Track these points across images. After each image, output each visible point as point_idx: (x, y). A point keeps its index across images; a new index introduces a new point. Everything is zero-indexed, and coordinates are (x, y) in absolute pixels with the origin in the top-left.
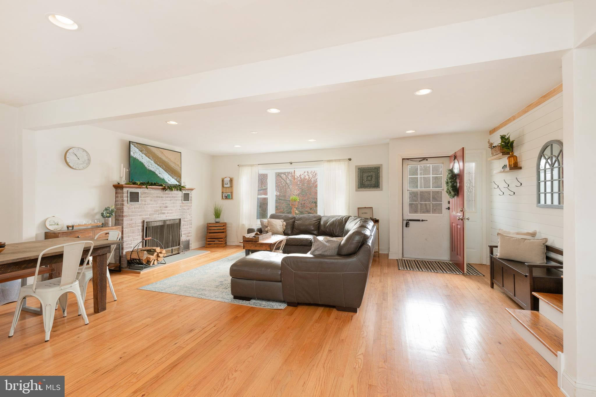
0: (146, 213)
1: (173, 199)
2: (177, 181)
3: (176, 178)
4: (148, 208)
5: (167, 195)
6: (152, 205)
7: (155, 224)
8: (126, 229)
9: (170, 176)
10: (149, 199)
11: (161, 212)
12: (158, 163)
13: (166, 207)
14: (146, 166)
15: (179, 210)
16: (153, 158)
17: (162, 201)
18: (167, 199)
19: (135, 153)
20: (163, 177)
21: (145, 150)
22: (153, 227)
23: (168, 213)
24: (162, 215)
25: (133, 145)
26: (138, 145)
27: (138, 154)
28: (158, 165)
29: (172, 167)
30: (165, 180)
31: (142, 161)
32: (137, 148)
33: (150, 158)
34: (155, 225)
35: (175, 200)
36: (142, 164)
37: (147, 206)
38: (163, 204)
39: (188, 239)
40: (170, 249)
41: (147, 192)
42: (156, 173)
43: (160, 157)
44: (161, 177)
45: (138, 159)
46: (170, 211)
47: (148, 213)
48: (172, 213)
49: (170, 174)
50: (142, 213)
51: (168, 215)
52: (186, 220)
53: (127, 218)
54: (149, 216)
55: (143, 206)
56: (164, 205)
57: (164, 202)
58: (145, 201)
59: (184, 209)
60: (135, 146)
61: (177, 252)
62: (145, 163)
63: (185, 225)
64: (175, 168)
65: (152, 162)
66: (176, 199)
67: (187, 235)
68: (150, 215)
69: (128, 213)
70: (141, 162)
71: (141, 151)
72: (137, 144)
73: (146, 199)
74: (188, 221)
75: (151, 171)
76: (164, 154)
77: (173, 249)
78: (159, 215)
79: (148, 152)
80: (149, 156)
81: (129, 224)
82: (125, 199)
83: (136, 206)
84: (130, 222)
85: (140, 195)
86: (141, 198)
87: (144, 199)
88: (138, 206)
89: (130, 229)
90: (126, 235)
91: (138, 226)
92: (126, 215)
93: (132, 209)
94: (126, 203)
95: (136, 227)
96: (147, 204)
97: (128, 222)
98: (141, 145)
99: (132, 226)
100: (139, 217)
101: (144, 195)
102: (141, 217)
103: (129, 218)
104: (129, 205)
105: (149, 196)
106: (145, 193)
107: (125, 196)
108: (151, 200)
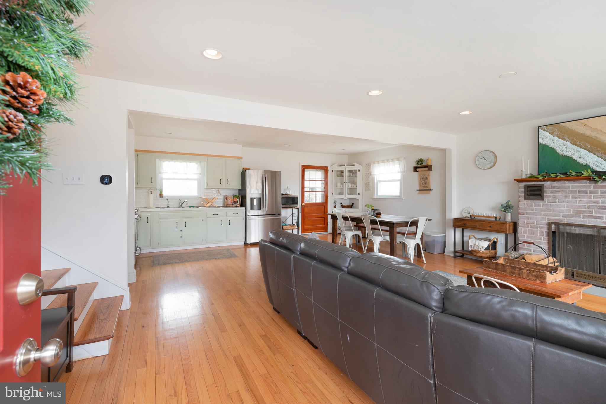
0: (556, 213)
4: (560, 207)
6: (568, 203)
8: (523, 228)
10: (561, 194)
12: (578, 143)
14: (559, 150)
16: (569, 138)
17: (591, 198)
19: (544, 139)
21: (557, 130)
22: (567, 233)
26: (548, 127)
27: (548, 138)
28: (578, 146)
31: (553, 146)
32: (547, 132)
33: (564, 139)
36: (553, 150)
37: (557, 203)
41: (556, 186)
43: (582, 132)
50: (549, 213)
53: (524, 215)
54: (561, 218)
55: (550, 203)
56: (598, 204)
57: (600, 200)
58: (555, 198)
60: (544, 130)
62: (557, 148)
68: (563, 217)
69: (526, 210)
70: (551, 147)
71: (552, 133)
72: (546, 127)
73: (555, 194)
75: (566, 156)
76: (588, 126)
79: (561, 132)
80: (564, 136)
81: (527, 223)
82: (520, 194)
83: (538, 203)
84: (528, 220)
85: (545, 190)
86: (547, 193)
87: (551, 194)
88: (541, 203)
89: (528, 229)
90: (523, 234)
91: (541, 228)
92: (522, 212)
93: (531, 206)
94: (522, 199)
95: (537, 228)
96: (557, 202)
97: (525, 221)
98: (552, 127)
99: (531, 226)
100: (542, 216)
101: (551, 190)
102: (547, 217)
103: (527, 216)
104: (527, 202)
105: (563, 191)
106: (554, 187)
107: (522, 191)
108: (566, 197)
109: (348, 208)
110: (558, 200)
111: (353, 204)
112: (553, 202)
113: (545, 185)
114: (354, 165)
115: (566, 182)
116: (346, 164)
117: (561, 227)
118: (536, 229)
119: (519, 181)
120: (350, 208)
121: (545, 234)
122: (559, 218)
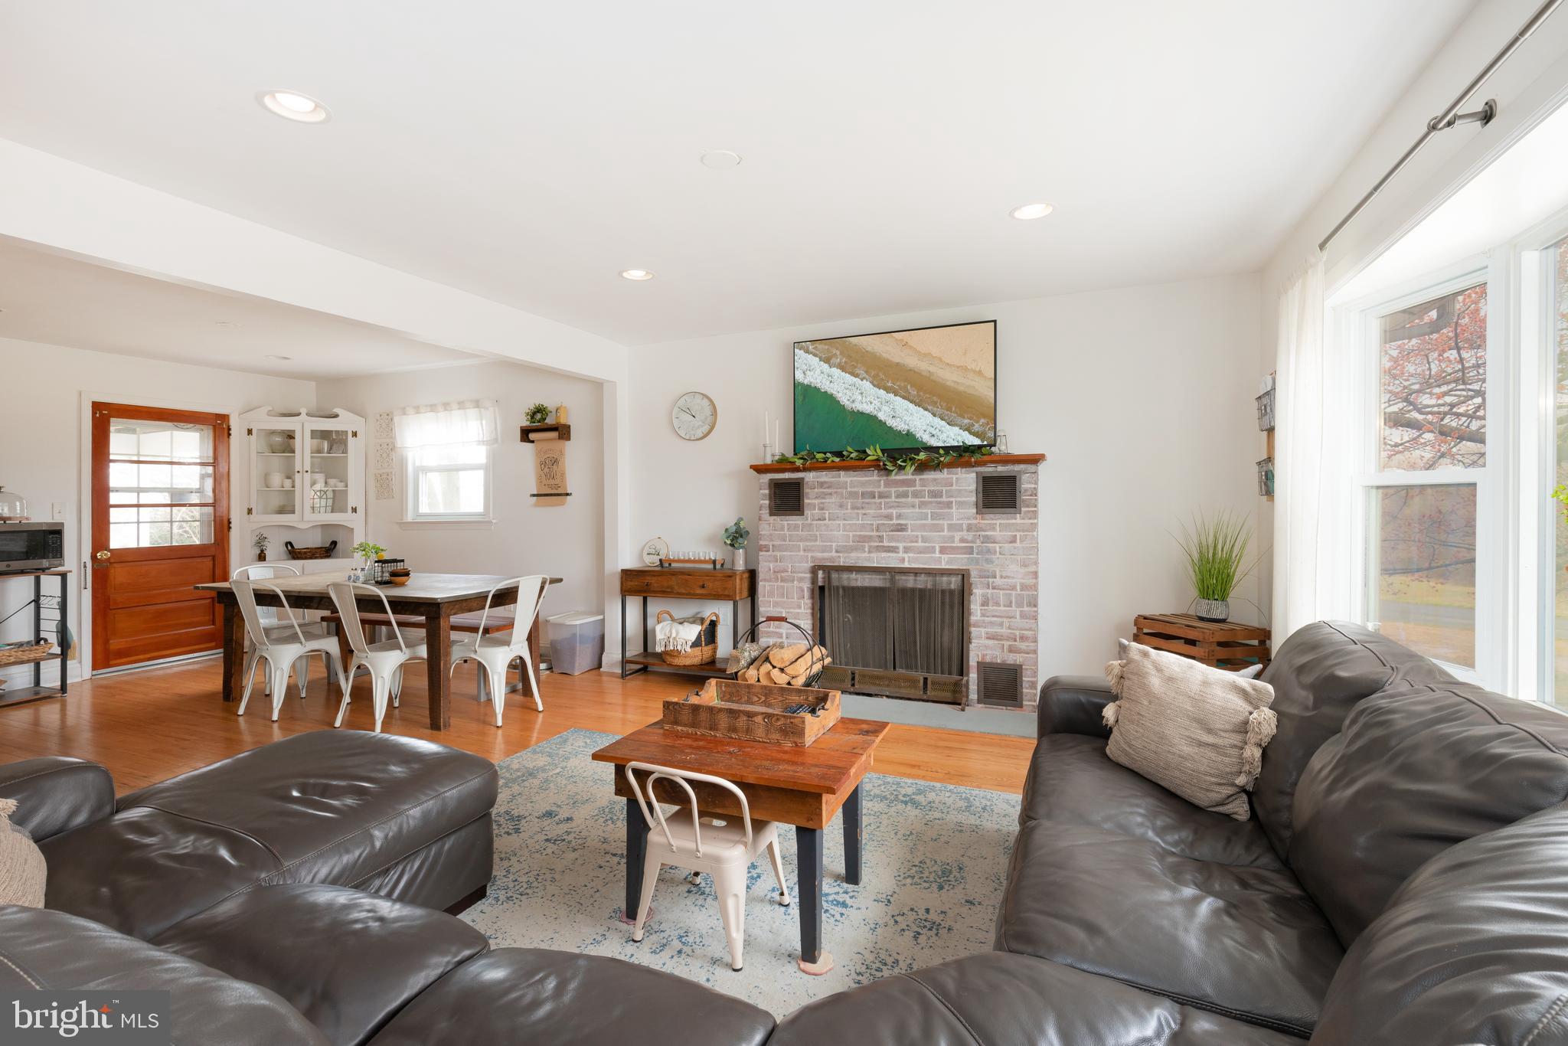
0: (825, 544)
1: (931, 502)
2: (970, 433)
3: (966, 421)
4: (831, 530)
5: (901, 489)
6: (844, 520)
7: (857, 580)
8: (767, 584)
9: (937, 420)
10: (833, 500)
11: (881, 544)
12: (889, 384)
13: (901, 528)
15: (962, 540)
16: (866, 372)
17: (881, 509)
18: (903, 500)
19: (808, 373)
20: (906, 427)
21: (838, 353)
22: (844, 588)
23: (907, 550)
24: (884, 555)
25: (800, 349)
26: (817, 345)
27: (818, 371)
28: (888, 390)
29: (948, 383)
30: (918, 436)
31: (829, 391)
32: (815, 355)
33: (856, 376)
34: (859, 584)
35: (940, 503)
37: (827, 522)
38: (889, 517)
39: (1012, 659)
40: (920, 676)
41: (826, 482)
42: (881, 416)
43: (896, 360)
44: (899, 428)
45: (818, 385)
46: (917, 542)
47: (834, 544)
48: (932, 550)
49: (939, 411)
50: (813, 543)
51: (911, 555)
52: (998, 581)
53: (767, 553)
54: (834, 554)
55: (815, 522)
56: (891, 519)
57: (894, 512)
58: (822, 509)
59: (987, 539)
60: (807, 352)
61: (948, 696)
63: (997, 604)
64: (961, 388)
65: (866, 385)
66: (944, 499)
67: (1007, 644)
68: (837, 552)
69: (773, 541)
70: (825, 392)
71: (827, 361)
72: (812, 345)
73: (824, 501)
74: (1014, 588)
76: (911, 347)
77: (929, 682)
78: (872, 555)
80: (856, 367)
81: (775, 572)
82: (762, 502)
83: (794, 522)
84: (776, 564)
85: (806, 490)
86: (809, 498)
87: (816, 502)
88: (800, 523)
89: (776, 584)
90: (766, 599)
91: (801, 580)
92: (765, 546)
93: (782, 529)
94: (765, 512)
95: (793, 581)
96: (827, 518)
97: (771, 566)
98: (825, 344)
99: (782, 577)
100: (802, 553)
101: (816, 490)
102: (810, 555)
103: (774, 553)
104: (774, 520)
105: (836, 492)
106: (822, 485)
107: (764, 495)
108: (841, 506)
109: (316, 558)
110: (829, 513)
111: (334, 543)
112: (819, 519)
113: (806, 480)
114: (336, 416)
115: (842, 473)
116: (303, 411)
117: (834, 575)
118: (790, 584)
119: (759, 469)
120: (322, 558)
121: (807, 594)
122: (830, 554)
